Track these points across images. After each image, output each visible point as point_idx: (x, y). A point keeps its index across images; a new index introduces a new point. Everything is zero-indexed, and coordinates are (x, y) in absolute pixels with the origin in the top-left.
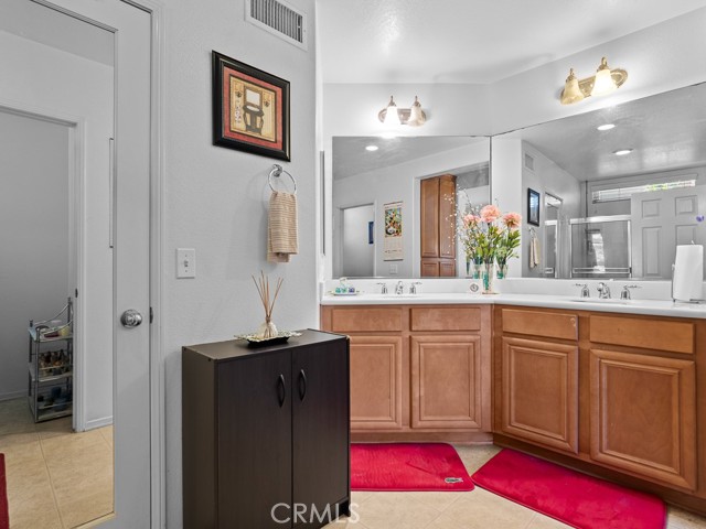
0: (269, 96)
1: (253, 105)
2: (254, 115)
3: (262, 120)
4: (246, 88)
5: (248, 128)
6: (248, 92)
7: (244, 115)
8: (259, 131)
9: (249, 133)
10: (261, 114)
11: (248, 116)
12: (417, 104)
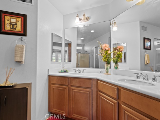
0: (19, 19)
1: (13, 22)
2: (13, 25)
3: (16, 26)
4: (10, 18)
5: (11, 28)
6: (11, 19)
7: (10, 25)
8: (15, 29)
9: (12, 30)
10: (16, 24)
11: (11, 26)
12: (84, 15)
